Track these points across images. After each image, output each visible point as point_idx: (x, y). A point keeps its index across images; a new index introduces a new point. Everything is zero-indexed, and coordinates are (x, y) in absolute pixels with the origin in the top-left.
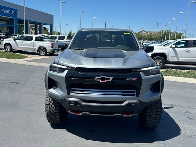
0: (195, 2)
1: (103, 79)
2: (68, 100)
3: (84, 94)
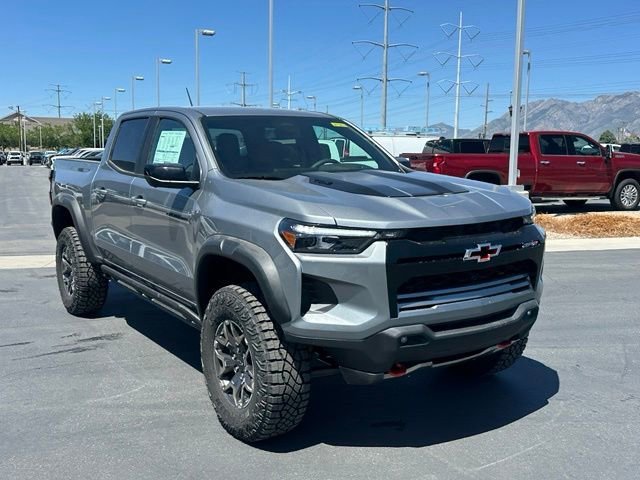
0: (212, 32)
1: (484, 252)
2: (395, 335)
3: (435, 307)
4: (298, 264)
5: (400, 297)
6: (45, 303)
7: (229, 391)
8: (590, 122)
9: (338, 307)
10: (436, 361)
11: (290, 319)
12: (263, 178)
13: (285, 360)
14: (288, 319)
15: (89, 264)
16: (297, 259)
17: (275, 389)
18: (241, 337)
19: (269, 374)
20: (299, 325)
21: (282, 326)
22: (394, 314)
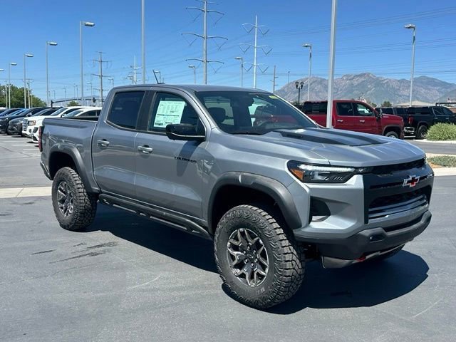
1: (413, 181)
2: (367, 235)
3: (387, 216)
4: (308, 190)
5: (370, 210)
6: (40, 223)
7: (243, 276)
8: (339, 92)
9: (330, 218)
10: (382, 251)
11: (301, 226)
12: (247, 134)
13: (292, 253)
14: (299, 226)
15: (85, 194)
16: (307, 187)
17: (288, 273)
18: (256, 239)
19: (284, 263)
20: (307, 230)
21: (294, 231)
22: (366, 222)
